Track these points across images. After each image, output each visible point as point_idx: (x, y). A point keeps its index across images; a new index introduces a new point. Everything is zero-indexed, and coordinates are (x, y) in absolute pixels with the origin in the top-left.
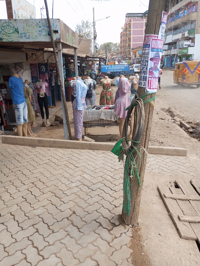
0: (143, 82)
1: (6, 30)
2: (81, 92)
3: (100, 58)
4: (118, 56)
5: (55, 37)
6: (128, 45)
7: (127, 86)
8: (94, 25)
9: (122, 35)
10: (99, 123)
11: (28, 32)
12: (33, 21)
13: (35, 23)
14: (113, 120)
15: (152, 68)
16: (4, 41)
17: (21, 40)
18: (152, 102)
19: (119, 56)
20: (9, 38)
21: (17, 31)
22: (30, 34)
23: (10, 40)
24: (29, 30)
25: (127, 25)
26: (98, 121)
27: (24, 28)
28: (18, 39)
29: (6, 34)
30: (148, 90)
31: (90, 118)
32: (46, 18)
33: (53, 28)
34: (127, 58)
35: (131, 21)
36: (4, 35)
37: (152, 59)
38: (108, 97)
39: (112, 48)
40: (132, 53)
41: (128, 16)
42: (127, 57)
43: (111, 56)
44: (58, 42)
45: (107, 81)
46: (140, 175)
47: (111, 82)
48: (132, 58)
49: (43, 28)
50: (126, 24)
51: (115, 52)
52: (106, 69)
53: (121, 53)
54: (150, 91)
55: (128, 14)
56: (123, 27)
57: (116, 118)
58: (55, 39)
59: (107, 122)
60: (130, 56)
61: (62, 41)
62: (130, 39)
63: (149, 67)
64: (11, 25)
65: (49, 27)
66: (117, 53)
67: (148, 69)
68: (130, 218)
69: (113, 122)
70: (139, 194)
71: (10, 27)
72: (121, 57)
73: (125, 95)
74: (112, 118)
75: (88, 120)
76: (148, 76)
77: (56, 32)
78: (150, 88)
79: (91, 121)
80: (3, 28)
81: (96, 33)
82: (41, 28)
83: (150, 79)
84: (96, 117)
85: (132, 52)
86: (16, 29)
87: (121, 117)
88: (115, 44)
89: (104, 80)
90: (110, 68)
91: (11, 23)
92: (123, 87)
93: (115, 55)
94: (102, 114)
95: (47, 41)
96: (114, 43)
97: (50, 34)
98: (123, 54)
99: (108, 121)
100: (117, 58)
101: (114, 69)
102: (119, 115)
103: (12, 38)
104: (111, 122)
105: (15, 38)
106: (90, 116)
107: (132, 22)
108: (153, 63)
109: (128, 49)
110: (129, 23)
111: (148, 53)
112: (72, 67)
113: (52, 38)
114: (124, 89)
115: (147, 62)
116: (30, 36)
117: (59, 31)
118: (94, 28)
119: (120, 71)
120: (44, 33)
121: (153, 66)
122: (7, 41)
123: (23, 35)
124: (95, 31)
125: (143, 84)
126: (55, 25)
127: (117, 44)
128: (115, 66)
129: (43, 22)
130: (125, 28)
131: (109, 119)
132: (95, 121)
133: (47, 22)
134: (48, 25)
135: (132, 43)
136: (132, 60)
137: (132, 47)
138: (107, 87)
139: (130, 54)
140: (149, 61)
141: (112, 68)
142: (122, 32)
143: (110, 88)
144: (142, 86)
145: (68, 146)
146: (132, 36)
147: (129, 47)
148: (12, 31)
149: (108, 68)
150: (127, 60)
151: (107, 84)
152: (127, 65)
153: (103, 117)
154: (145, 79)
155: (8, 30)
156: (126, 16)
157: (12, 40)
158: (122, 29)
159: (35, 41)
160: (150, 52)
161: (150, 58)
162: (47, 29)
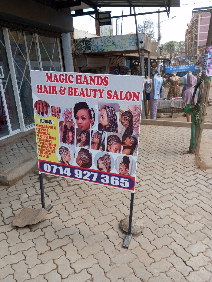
0: (204, 71)
1: (107, 44)
2: (157, 86)
3: (164, 59)
4: (182, 56)
5: (141, 46)
6: (194, 42)
7: (194, 80)
8: (159, 27)
9: (188, 32)
10: (170, 110)
11: (122, 44)
12: (126, 36)
13: (127, 38)
14: (181, 107)
15: (209, 63)
16: (105, 51)
17: (117, 50)
18: (209, 82)
19: (184, 55)
20: (109, 49)
21: (114, 44)
22: (123, 45)
23: (109, 50)
24: (123, 42)
25: (194, 21)
26: (168, 108)
27: (119, 42)
28: (115, 49)
29: (107, 46)
30: (207, 75)
31: (163, 106)
32: (135, 33)
33: (140, 40)
34: (192, 58)
35: (198, 17)
36: (106, 47)
37: (209, 59)
38: (176, 92)
39: (176, 48)
40: (198, 52)
41: (196, 12)
42: (192, 56)
43: (174, 57)
44: (143, 49)
45: (175, 79)
46: (201, 124)
47: (179, 79)
48: (198, 57)
49: (133, 40)
50: (192, 21)
51: (179, 52)
52: (171, 69)
53: (185, 52)
54: (208, 75)
55: (195, 9)
56: (189, 24)
57: (183, 106)
58: (140, 47)
59: (175, 110)
60: (196, 55)
61: (145, 49)
62: (196, 36)
63: (208, 63)
64: (111, 40)
65: (137, 39)
66: (181, 53)
67: (207, 64)
68: (194, 149)
69: (181, 109)
70: (200, 135)
71: (110, 41)
72: (185, 57)
73: (192, 87)
74: (180, 106)
75: (160, 108)
76: (207, 67)
77: (142, 42)
78: (208, 74)
79: (163, 109)
80: (105, 42)
81: (161, 34)
82: (131, 41)
83: (208, 69)
84: (167, 106)
85: (198, 50)
86: (114, 42)
87: (188, 104)
88: (179, 43)
89: (173, 78)
90: (175, 68)
91: (111, 38)
92: (190, 80)
93: (179, 54)
94: (172, 103)
95: (135, 49)
96: (177, 42)
97: (137, 45)
98: (188, 54)
99: (177, 108)
100: (181, 58)
101: (178, 70)
102: (186, 101)
103: (110, 48)
104: (179, 110)
105: (113, 49)
106: (162, 105)
107: (200, 18)
108: (210, 61)
109: (194, 48)
110: (196, 19)
111: (208, 56)
112: (138, 69)
113: (138, 47)
114: (192, 81)
115: (207, 60)
116: (123, 47)
117: (144, 42)
118: (159, 29)
119: (185, 71)
120: (133, 44)
121: (210, 62)
122: (107, 51)
123: (119, 46)
124: (159, 32)
125: (204, 72)
126: (141, 37)
127: (181, 42)
128: (180, 66)
129: (133, 36)
130: (191, 25)
131: (177, 107)
132: (166, 109)
133: (136, 36)
134: (136, 38)
135: (199, 41)
136: (198, 59)
137: (198, 45)
138: (175, 83)
139: (196, 53)
140: (208, 59)
141: (176, 68)
142: (187, 29)
143: (177, 85)
144: (204, 73)
145: (148, 123)
146: (199, 33)
147: (195, 46)
148: (111, 44)
149: (172, 68)
150: (193, 59)
151: (175, 81)
152: (193, 65)
153: (172, 105)
154: (205, 69)
155: (109, 43)
156: (193, 12)
157: (111, 50)
158: (188, 26)
159: (127, 50)
160: (209, 55)
161: (208, 58)
162: (135, 41)
